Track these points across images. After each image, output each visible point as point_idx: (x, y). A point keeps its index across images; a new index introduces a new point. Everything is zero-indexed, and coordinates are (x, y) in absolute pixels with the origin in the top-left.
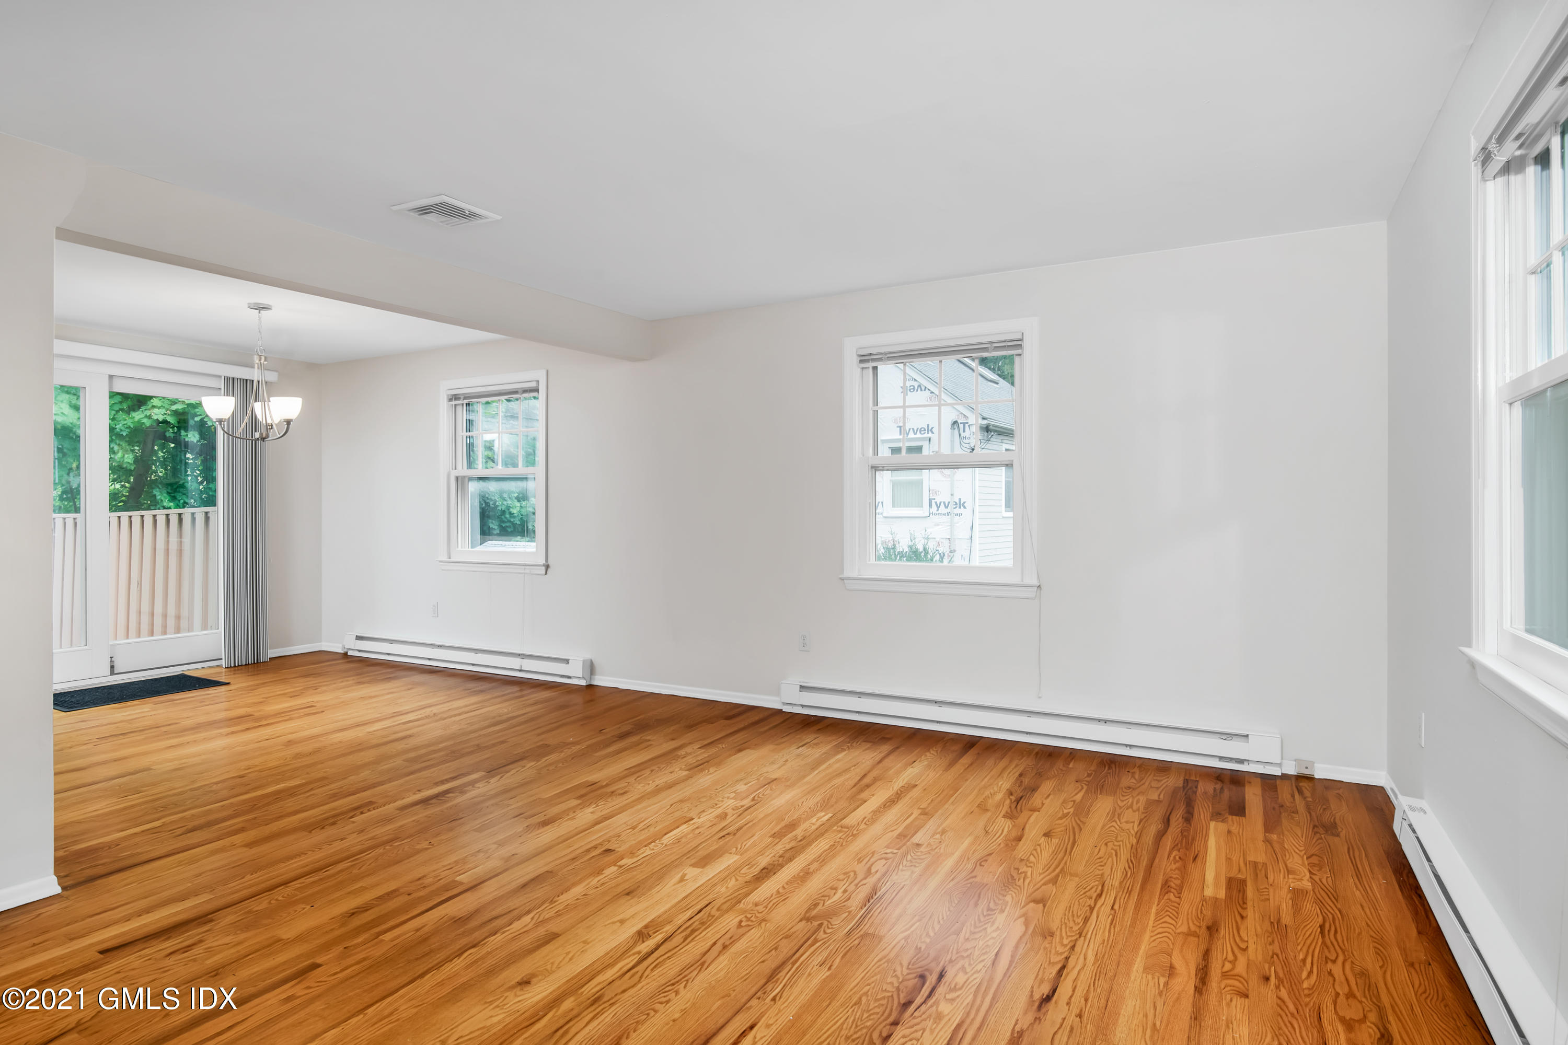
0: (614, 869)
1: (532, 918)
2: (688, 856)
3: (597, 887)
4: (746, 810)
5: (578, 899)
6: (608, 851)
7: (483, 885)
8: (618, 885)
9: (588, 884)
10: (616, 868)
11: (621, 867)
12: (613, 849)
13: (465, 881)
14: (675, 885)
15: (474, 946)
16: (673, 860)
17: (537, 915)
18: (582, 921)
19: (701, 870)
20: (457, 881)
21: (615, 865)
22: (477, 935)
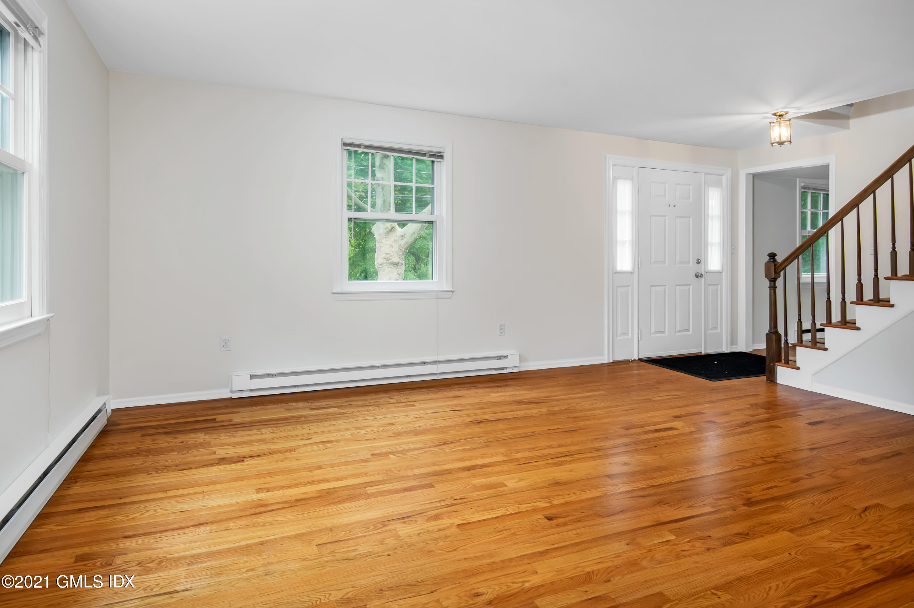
0: (555, 502)
1: (619, 489)
2: (502, 493)
3: (574, 493)
4: (409, 516)
5: (589, 490)
6: (549, 519)
7: (654, 523)
8: (560, 490)
9: (578, 497)
10: (553, 502)
11: (550, 502)
12: (545, 519)
13: (667, 533)
14: (528, 479)
15: (653, 486)
16: (513, 494)
17: (616, 489)
18: (592, 478)
19: (503, 482)
20: (675, 535)
21: (553, 505)
22: (653, 491)
